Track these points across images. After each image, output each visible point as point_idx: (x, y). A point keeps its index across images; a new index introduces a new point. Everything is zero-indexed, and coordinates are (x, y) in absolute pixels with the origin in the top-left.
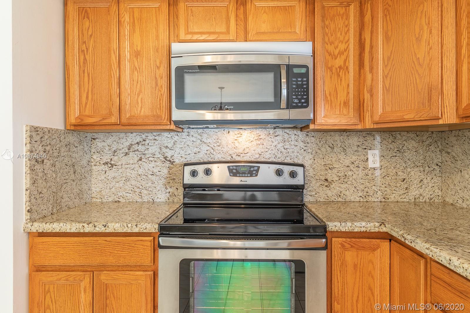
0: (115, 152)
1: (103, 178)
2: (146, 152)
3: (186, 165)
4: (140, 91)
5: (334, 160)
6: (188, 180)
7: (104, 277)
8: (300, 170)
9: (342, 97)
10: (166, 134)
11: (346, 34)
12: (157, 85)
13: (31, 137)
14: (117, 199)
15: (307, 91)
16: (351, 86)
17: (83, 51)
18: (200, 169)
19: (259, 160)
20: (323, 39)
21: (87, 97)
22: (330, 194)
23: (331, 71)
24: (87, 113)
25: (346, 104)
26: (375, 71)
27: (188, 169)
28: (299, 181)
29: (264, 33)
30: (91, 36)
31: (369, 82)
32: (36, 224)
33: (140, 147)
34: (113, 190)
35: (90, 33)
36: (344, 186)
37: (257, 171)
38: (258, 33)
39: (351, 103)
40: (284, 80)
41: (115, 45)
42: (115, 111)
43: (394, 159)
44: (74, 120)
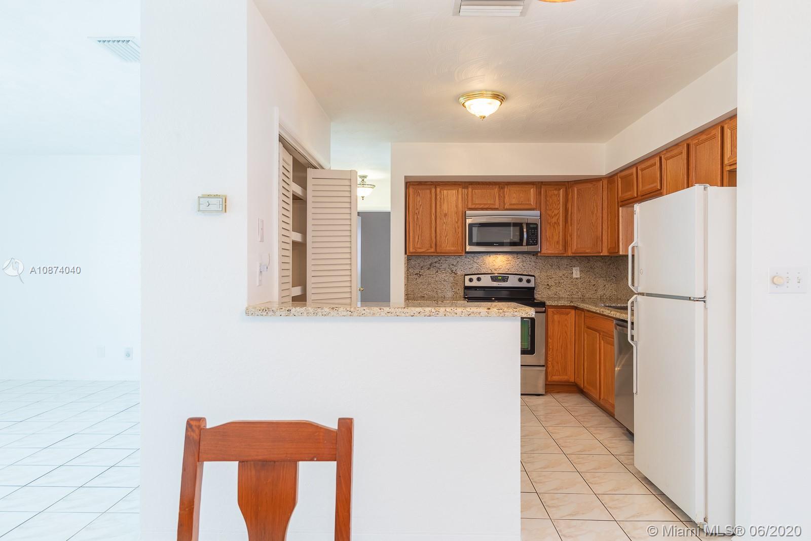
0: (422, 267)
1: (415, 282)
2: (440, 268)
3: (466, 275)
4: (447, 235)
5: (552, 273)
6: (468, 284)
8: (532, 279)
9: (556, 238)
10: (453, 257)
11: (558, 205)
14: (423, 296)
15: (537, 237)
16: (561, 233)
17: (416, 213)
18: (475, 277)
19: (508, 273)
20: (546, 208)
21: (418, 238)
22: (550, 293)
23: (550, 225)
24: (418, 246)
25: (558, 242)
26: (573, 225)
27: (467, 278)
28: (532, 285)
29: (514, 204)
30: (421, 205)
31: (570, 231)
33: (437, 265)
34: (420, 290)
36: (559, 288)
37: (508, 279)
38: (511, 204)
39: (561, 242)
40: (525, 230)
41: (433, 210)
42: (433, 245)
43: (589, 273)
44: (411, 250)
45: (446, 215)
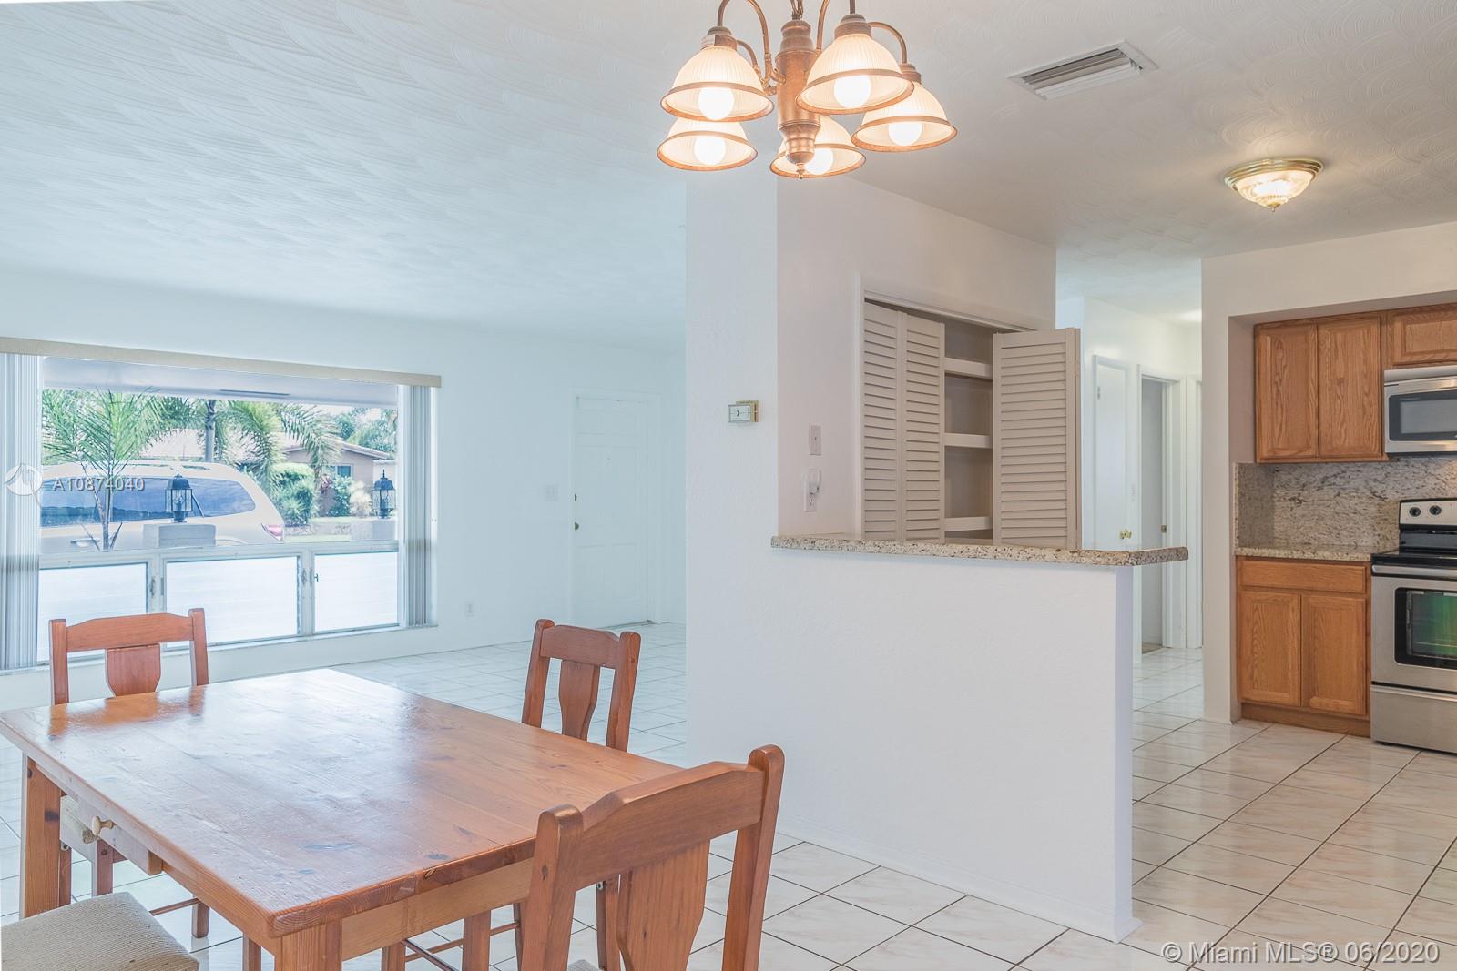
0: (1304, 486)
1: (1288, 515)
2: (1346, 486)
3: (1403, 501)
4: (1344, 421)
6: (1407, 519)
7: (1314, 600)
10: (1376, 467)
12: (1364, 413)
13: (1239, 473)
14: (1306, 541)
17: (1276, 383)
18: (1424, 506)
21: (1281, 430)
24: (1280, 446)
27: (1406, 507)
30: (1285, 367)
32: (1245, 549)
33: (1338, 481)
34: (1302, 529)
35: (1284, 363)
41: (1313, 375)
42: (1313, 443)
44: (1265, 454)
45: (1340, 382)
